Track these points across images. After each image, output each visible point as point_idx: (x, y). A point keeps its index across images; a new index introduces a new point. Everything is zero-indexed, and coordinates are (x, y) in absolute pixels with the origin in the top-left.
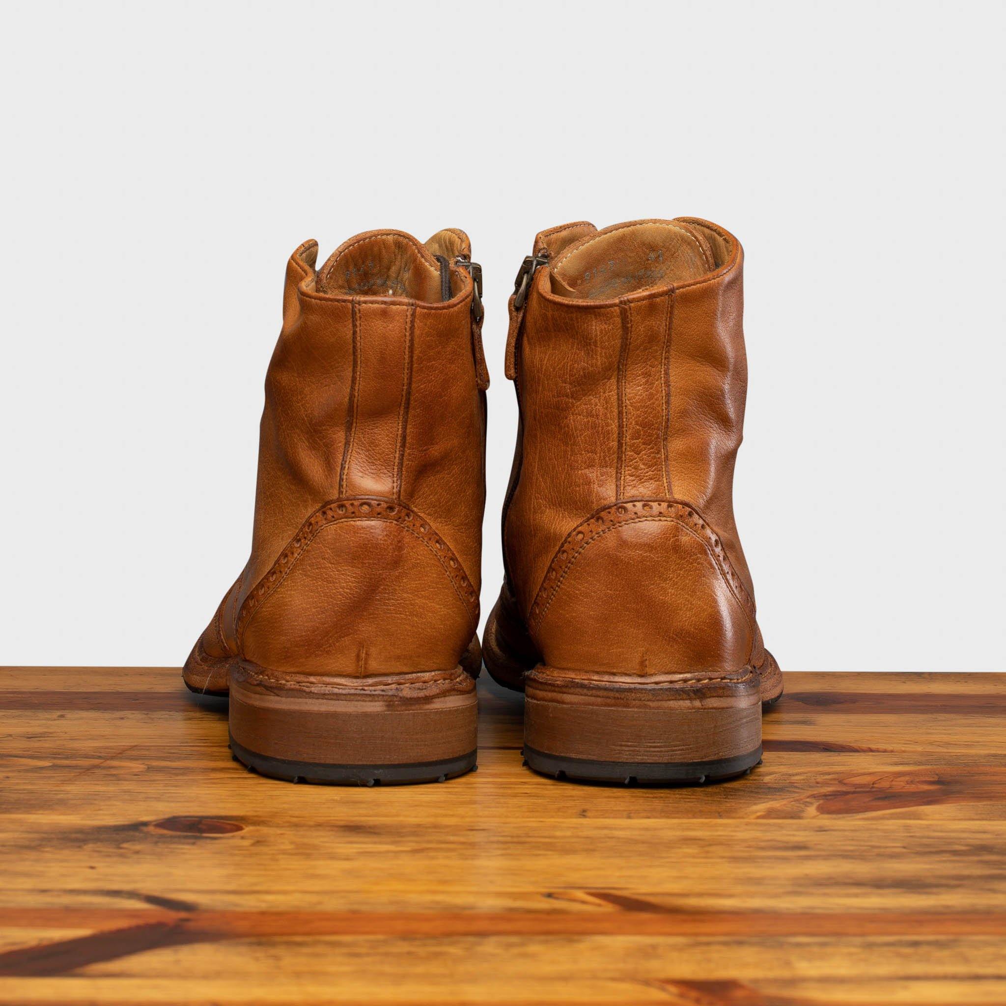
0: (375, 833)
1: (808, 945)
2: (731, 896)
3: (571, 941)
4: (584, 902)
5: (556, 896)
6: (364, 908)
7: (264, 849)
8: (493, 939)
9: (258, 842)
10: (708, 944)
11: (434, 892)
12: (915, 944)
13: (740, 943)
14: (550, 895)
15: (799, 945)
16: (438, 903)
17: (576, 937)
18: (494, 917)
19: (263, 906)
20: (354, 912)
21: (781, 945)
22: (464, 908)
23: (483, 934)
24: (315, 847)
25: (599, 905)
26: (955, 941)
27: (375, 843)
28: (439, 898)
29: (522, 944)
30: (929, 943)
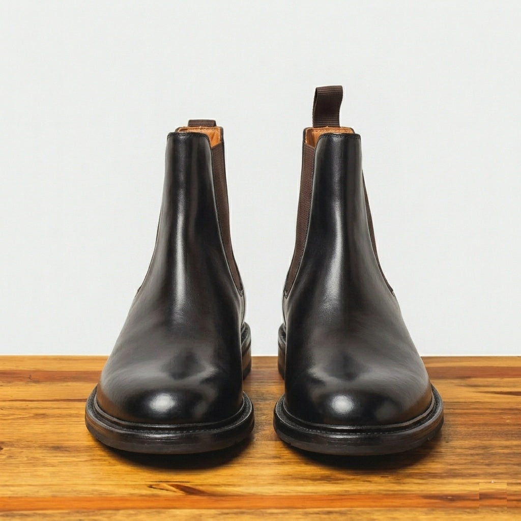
0: (69, 451)
1: (277, 514)
2: (240, 486)
3: (159, 512)
4: (167, 490)
5: (154, 486)
6: (59, 494)
7: (12, 461)
8: (121, 512)
9: (11, 456)
10: (227, 514)
11: (94, 485)
12: (329, 513)
13: (243, 513)
14: (151, 487)
15: (272, 514)
16: (96, 491)
17: (163, 510)
18: (123, 499)
19: (9, 494)
20: (54, 496)
21: (263, 514)
22: (108, 494)
23: (117, 509)
24: (38, 459)
25: (175, 492)
26: (350, 511)
27: (67, 457)
28: (97, 488)
29: (136, 515)
30: (336, 512)
